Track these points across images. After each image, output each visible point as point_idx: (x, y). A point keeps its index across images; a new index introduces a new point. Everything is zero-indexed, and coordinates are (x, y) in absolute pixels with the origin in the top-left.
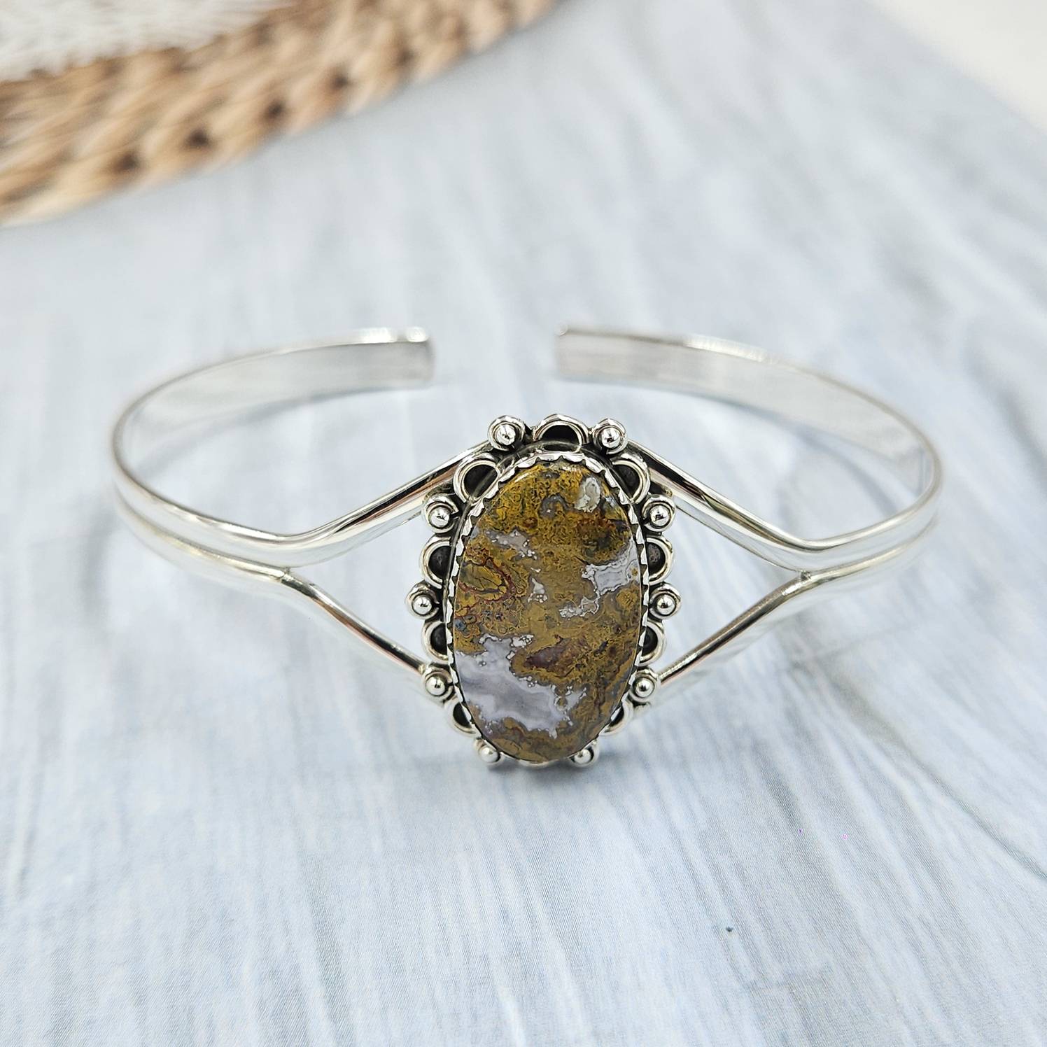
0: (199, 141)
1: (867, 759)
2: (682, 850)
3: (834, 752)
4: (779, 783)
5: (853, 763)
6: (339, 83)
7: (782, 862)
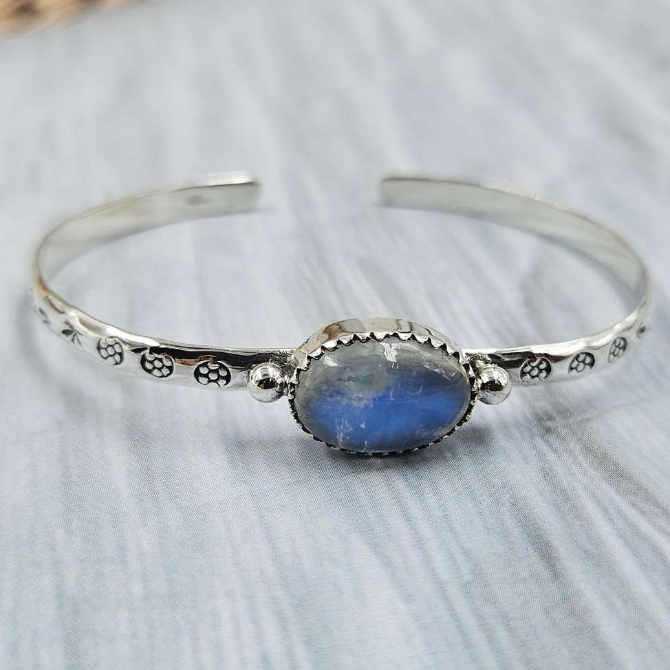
1: (624, 517)
2: (447, 600)
3: (591, 508)
4: (540, 537)
5: (611, 520)
7: (547, 613)
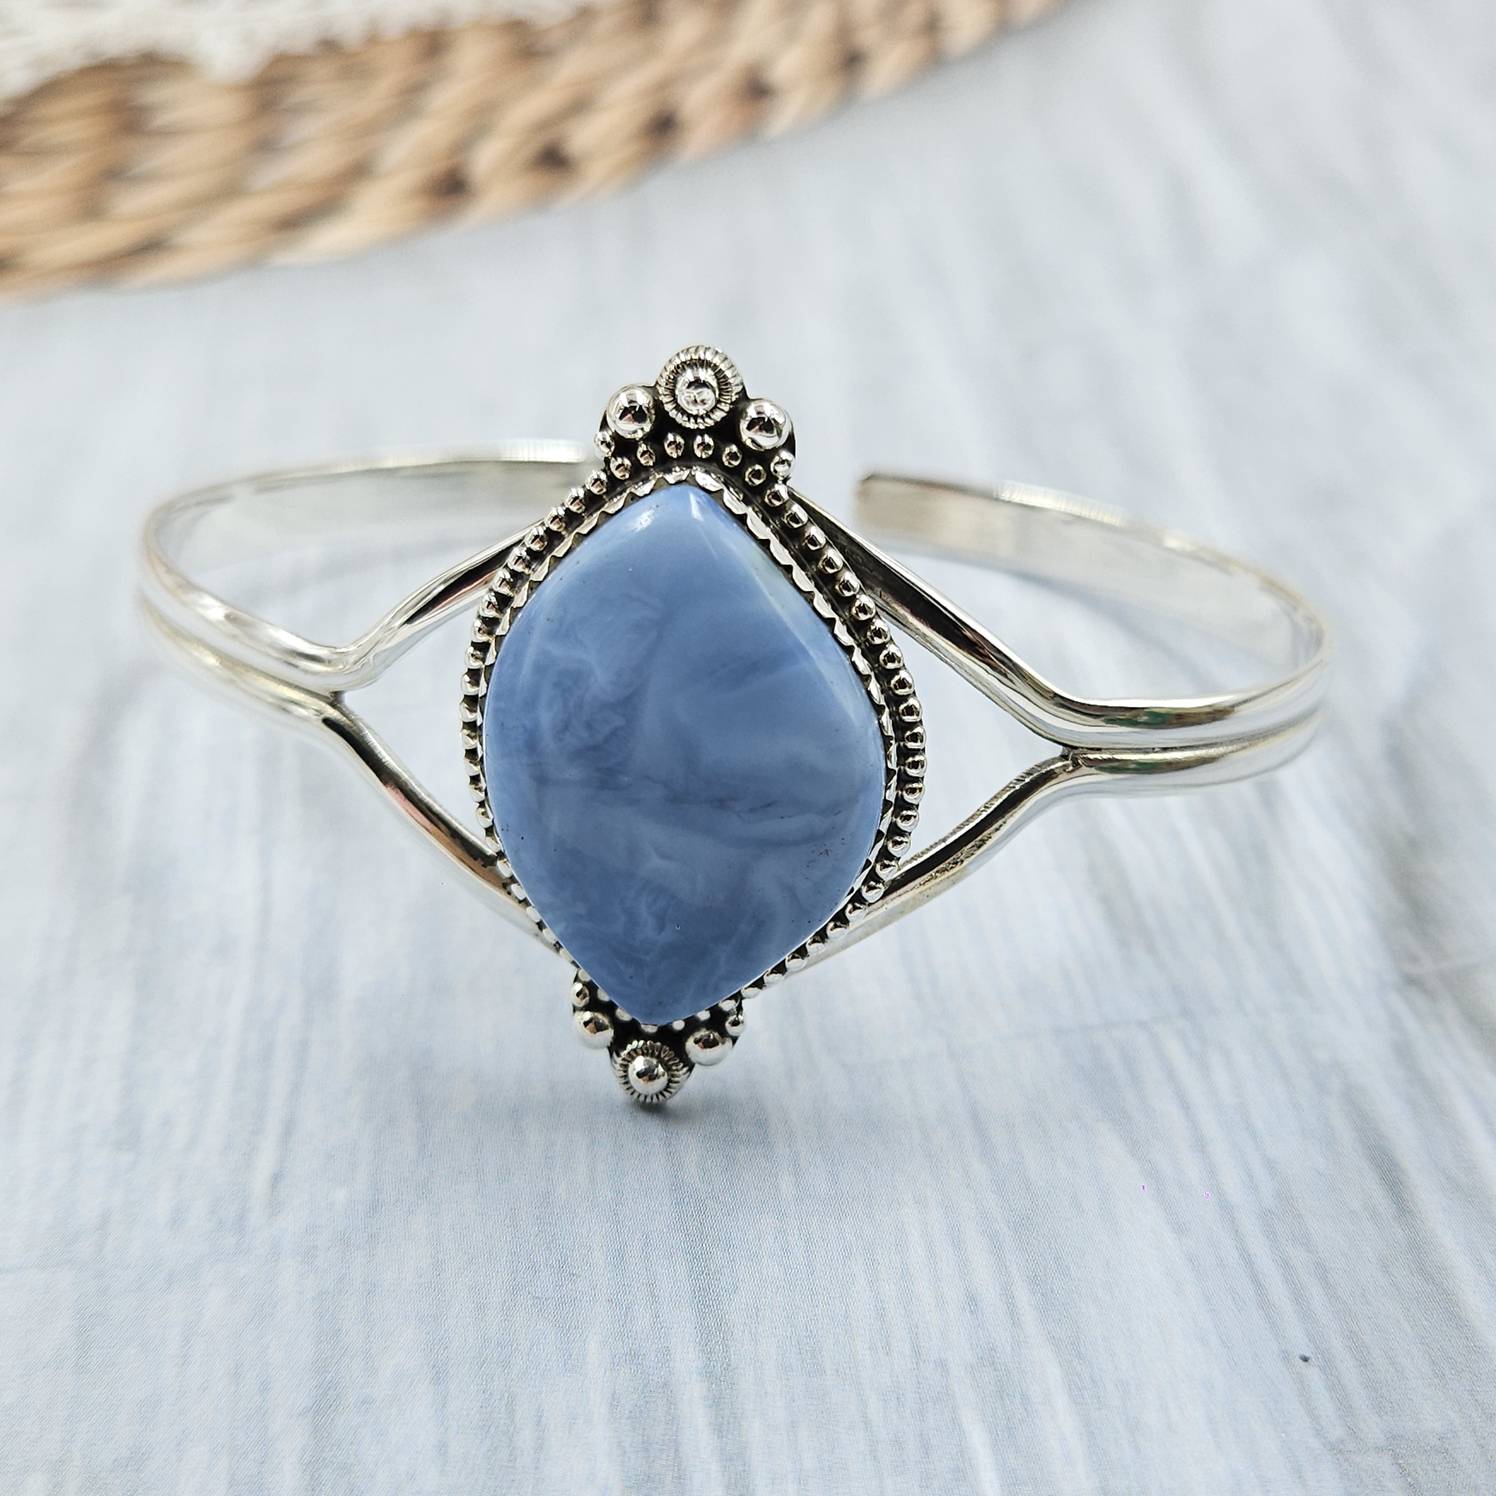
0: (553, 161)
6: (756, 90)
